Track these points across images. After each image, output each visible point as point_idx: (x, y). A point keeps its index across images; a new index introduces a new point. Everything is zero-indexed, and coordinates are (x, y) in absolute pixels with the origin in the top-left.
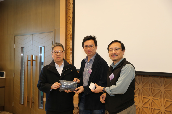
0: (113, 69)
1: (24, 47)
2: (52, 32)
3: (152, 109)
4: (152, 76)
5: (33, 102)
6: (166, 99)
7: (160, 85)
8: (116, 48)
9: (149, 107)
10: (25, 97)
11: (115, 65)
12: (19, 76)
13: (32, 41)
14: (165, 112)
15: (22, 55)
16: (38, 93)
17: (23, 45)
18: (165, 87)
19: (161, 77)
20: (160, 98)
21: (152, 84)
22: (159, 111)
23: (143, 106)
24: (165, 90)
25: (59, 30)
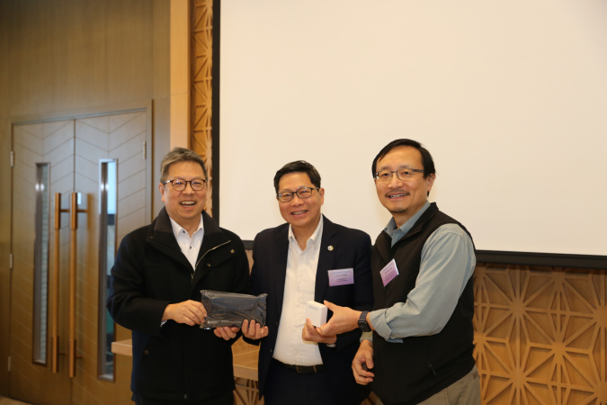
0: (393, 243)
1: (45, 164)
2: (143, 110)
5: (78, 355)
6: (530, 344)
7: (512, 293)
8: (405, 167)
10: (52, 339)
11: (401, 228)
13: (72, 141)
14: (527, 385)
15: (39, 187)
16: (96, 326)
17: (43, 156)
18: (527, 302)
19: (513, 266)
20: (510, 341)
21: (485, 291)
24: (527, 312)
25: (167, 102)
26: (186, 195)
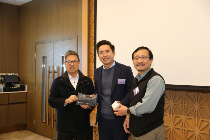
0: (138, 81)
1: (45, 57)
2: (74, 38)
3: (185, 130)
4: (185, 90)
6: (201, 119)
7: (195, 101)
8: (143, 56)
9: (182, 128)
11: (141, 76)
12: (41, 90)
13: (53, 49)
14: (200, 134)
15: (43, 66)
17: (44, 54)
18: (200, 104)
19: (195, 91)
20: (194, 118)
21: (185, 100)
22: (193, 133)
23: (175, 127)
24: (200, 107)
26: (71, 66)
